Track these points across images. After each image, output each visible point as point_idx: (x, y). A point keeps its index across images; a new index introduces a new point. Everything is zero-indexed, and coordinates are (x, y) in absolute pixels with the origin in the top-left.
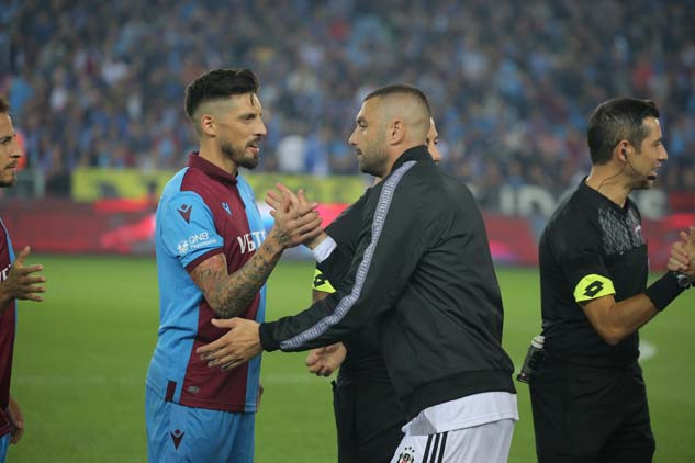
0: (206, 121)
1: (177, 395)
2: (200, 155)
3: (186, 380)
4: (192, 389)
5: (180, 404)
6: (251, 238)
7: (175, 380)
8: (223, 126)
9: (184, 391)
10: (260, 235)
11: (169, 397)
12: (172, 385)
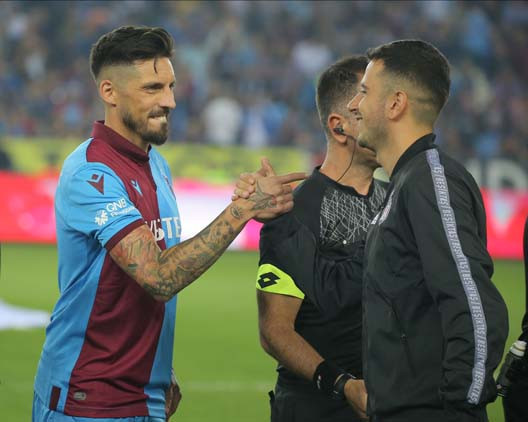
0: (106, 87)
1: (62, 403)
2: (105, 124)
3: (71, 385)
4: (79, 396)
5: (66, 413)
6: (159, 225)
7: (60, 386)
8: (124, 96)
9: (70, 398)
10: (172, 222)
11: (53, 406)
12: (56, 391)
